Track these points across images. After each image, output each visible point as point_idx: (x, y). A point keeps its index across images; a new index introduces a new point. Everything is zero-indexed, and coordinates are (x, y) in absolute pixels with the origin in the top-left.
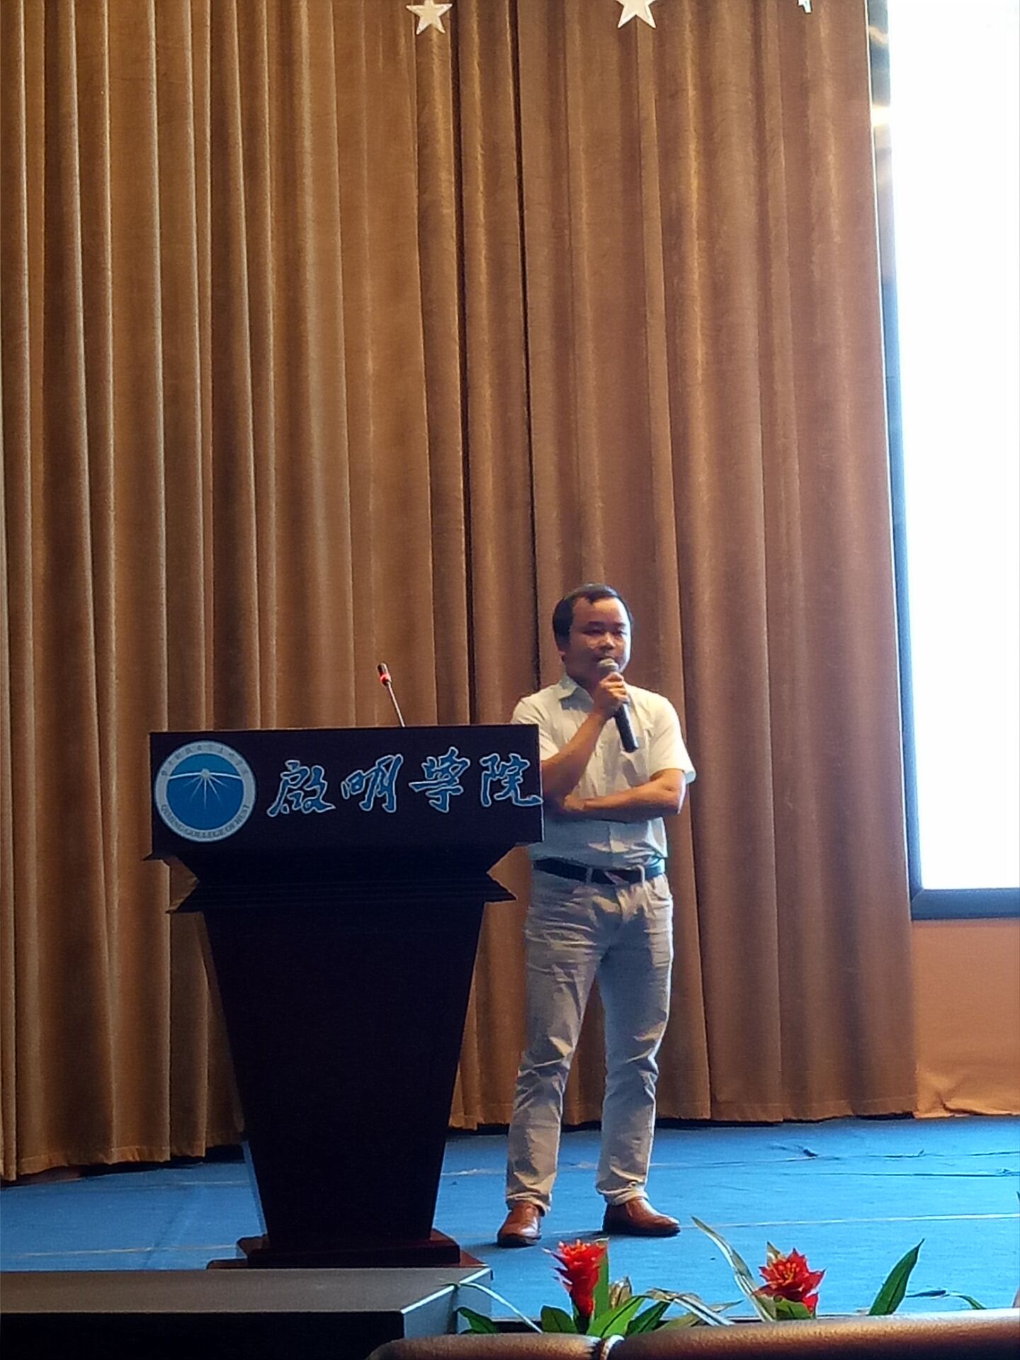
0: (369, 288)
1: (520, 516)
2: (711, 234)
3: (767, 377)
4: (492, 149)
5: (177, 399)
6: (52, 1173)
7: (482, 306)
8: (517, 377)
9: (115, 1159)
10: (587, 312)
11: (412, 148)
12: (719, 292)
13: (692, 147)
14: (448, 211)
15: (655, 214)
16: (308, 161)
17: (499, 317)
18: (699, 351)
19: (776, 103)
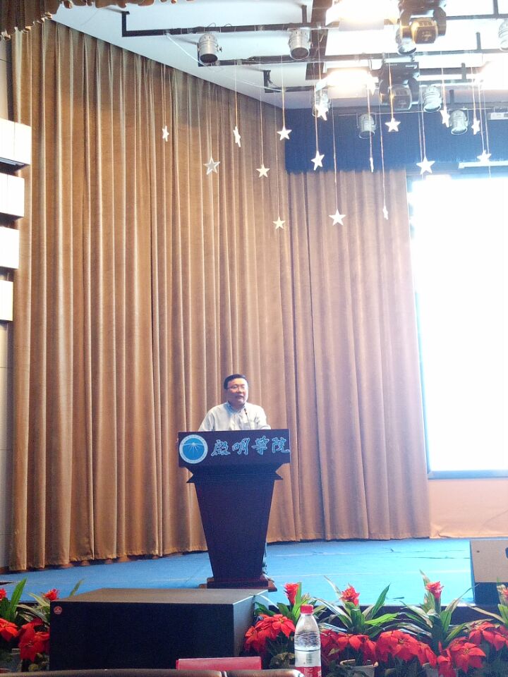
0: (266, 299)
1: (311, 363)
2: (364, 281)
3: (382, 322)
4: (301, 259)
5: (209, 332)
6: (174, 554)
7: (299, 303)
8: (309, 323)
9: (191, 550)
10: (329, 304)
11: (278, 259)
12: (367, 298)
13: (359, 258)
14: (289, 277)
15: (348, 276)
16: (248, 265)
17: (304, 307)
18: (361, 315)
19: (383, 244)
